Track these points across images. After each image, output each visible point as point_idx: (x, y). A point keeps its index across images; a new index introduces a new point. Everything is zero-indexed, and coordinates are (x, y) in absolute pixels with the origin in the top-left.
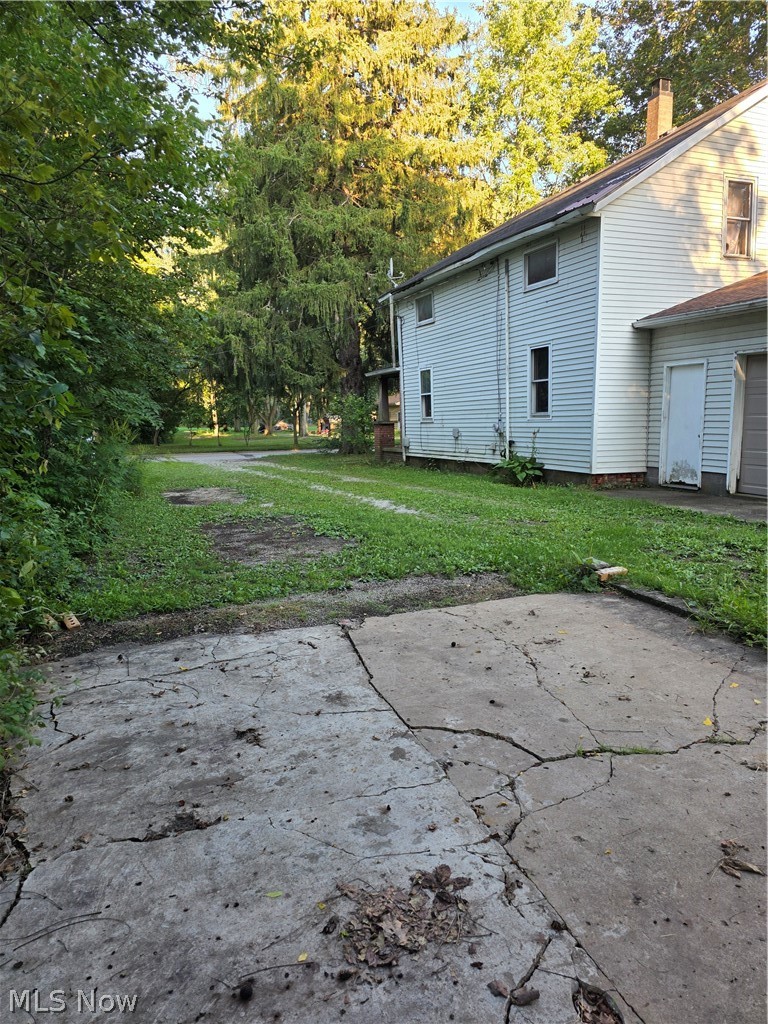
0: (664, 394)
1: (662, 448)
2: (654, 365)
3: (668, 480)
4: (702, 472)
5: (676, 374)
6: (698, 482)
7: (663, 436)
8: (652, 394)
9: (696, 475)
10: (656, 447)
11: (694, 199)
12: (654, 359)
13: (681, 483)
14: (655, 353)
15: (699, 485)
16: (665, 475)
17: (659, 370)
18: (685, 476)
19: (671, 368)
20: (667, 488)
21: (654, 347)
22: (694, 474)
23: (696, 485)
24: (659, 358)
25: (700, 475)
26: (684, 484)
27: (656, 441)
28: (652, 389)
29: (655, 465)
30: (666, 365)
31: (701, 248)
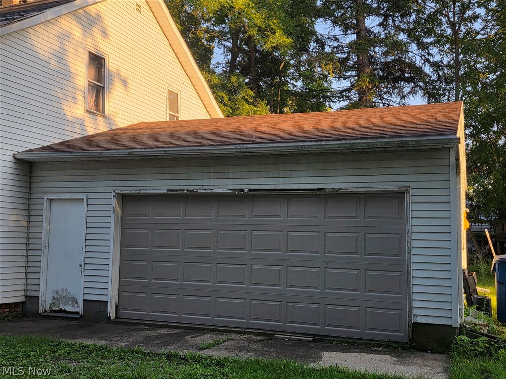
0: (45, 225)
1: (43, 276)
2: (33, 196)
3: (47, 309)
4: (84, 300)
5: (56, 207)
6: (80, 309)
7: (43, 265)
8: (32, 224)
9: (77, 303)
10: (36, 276)
11: (65, 57)
12: (33, 191)
13: (61, 311)
14: (34, 185)
15: (81, 313)
16: (45, 303)
17: (40, 201)
18: (66, 304)
19: (51, 200)
20: (47, 317)
21: (34, 180)
22: (75, 301)
23: (77, 313)
24: (39, 190)
25: (81, 303)
26: (65, 312)
27: (36, 270)
28: (32, 218)
29: (35, 294)
30: (46, 197)
31: (70, 99)
